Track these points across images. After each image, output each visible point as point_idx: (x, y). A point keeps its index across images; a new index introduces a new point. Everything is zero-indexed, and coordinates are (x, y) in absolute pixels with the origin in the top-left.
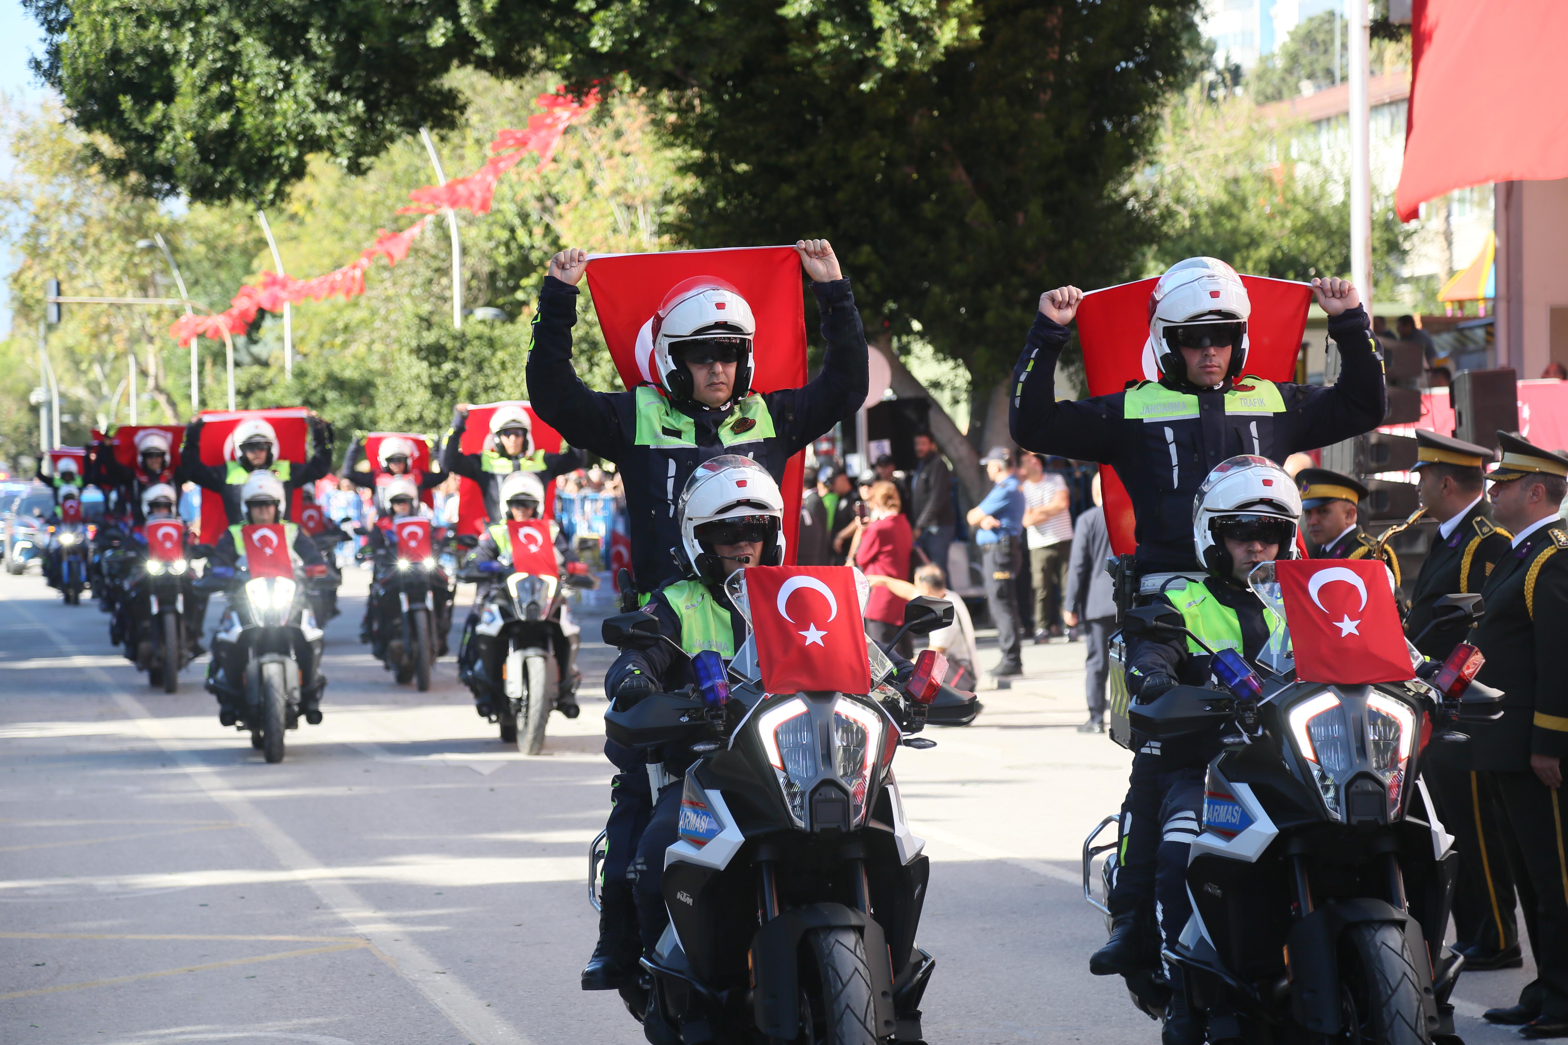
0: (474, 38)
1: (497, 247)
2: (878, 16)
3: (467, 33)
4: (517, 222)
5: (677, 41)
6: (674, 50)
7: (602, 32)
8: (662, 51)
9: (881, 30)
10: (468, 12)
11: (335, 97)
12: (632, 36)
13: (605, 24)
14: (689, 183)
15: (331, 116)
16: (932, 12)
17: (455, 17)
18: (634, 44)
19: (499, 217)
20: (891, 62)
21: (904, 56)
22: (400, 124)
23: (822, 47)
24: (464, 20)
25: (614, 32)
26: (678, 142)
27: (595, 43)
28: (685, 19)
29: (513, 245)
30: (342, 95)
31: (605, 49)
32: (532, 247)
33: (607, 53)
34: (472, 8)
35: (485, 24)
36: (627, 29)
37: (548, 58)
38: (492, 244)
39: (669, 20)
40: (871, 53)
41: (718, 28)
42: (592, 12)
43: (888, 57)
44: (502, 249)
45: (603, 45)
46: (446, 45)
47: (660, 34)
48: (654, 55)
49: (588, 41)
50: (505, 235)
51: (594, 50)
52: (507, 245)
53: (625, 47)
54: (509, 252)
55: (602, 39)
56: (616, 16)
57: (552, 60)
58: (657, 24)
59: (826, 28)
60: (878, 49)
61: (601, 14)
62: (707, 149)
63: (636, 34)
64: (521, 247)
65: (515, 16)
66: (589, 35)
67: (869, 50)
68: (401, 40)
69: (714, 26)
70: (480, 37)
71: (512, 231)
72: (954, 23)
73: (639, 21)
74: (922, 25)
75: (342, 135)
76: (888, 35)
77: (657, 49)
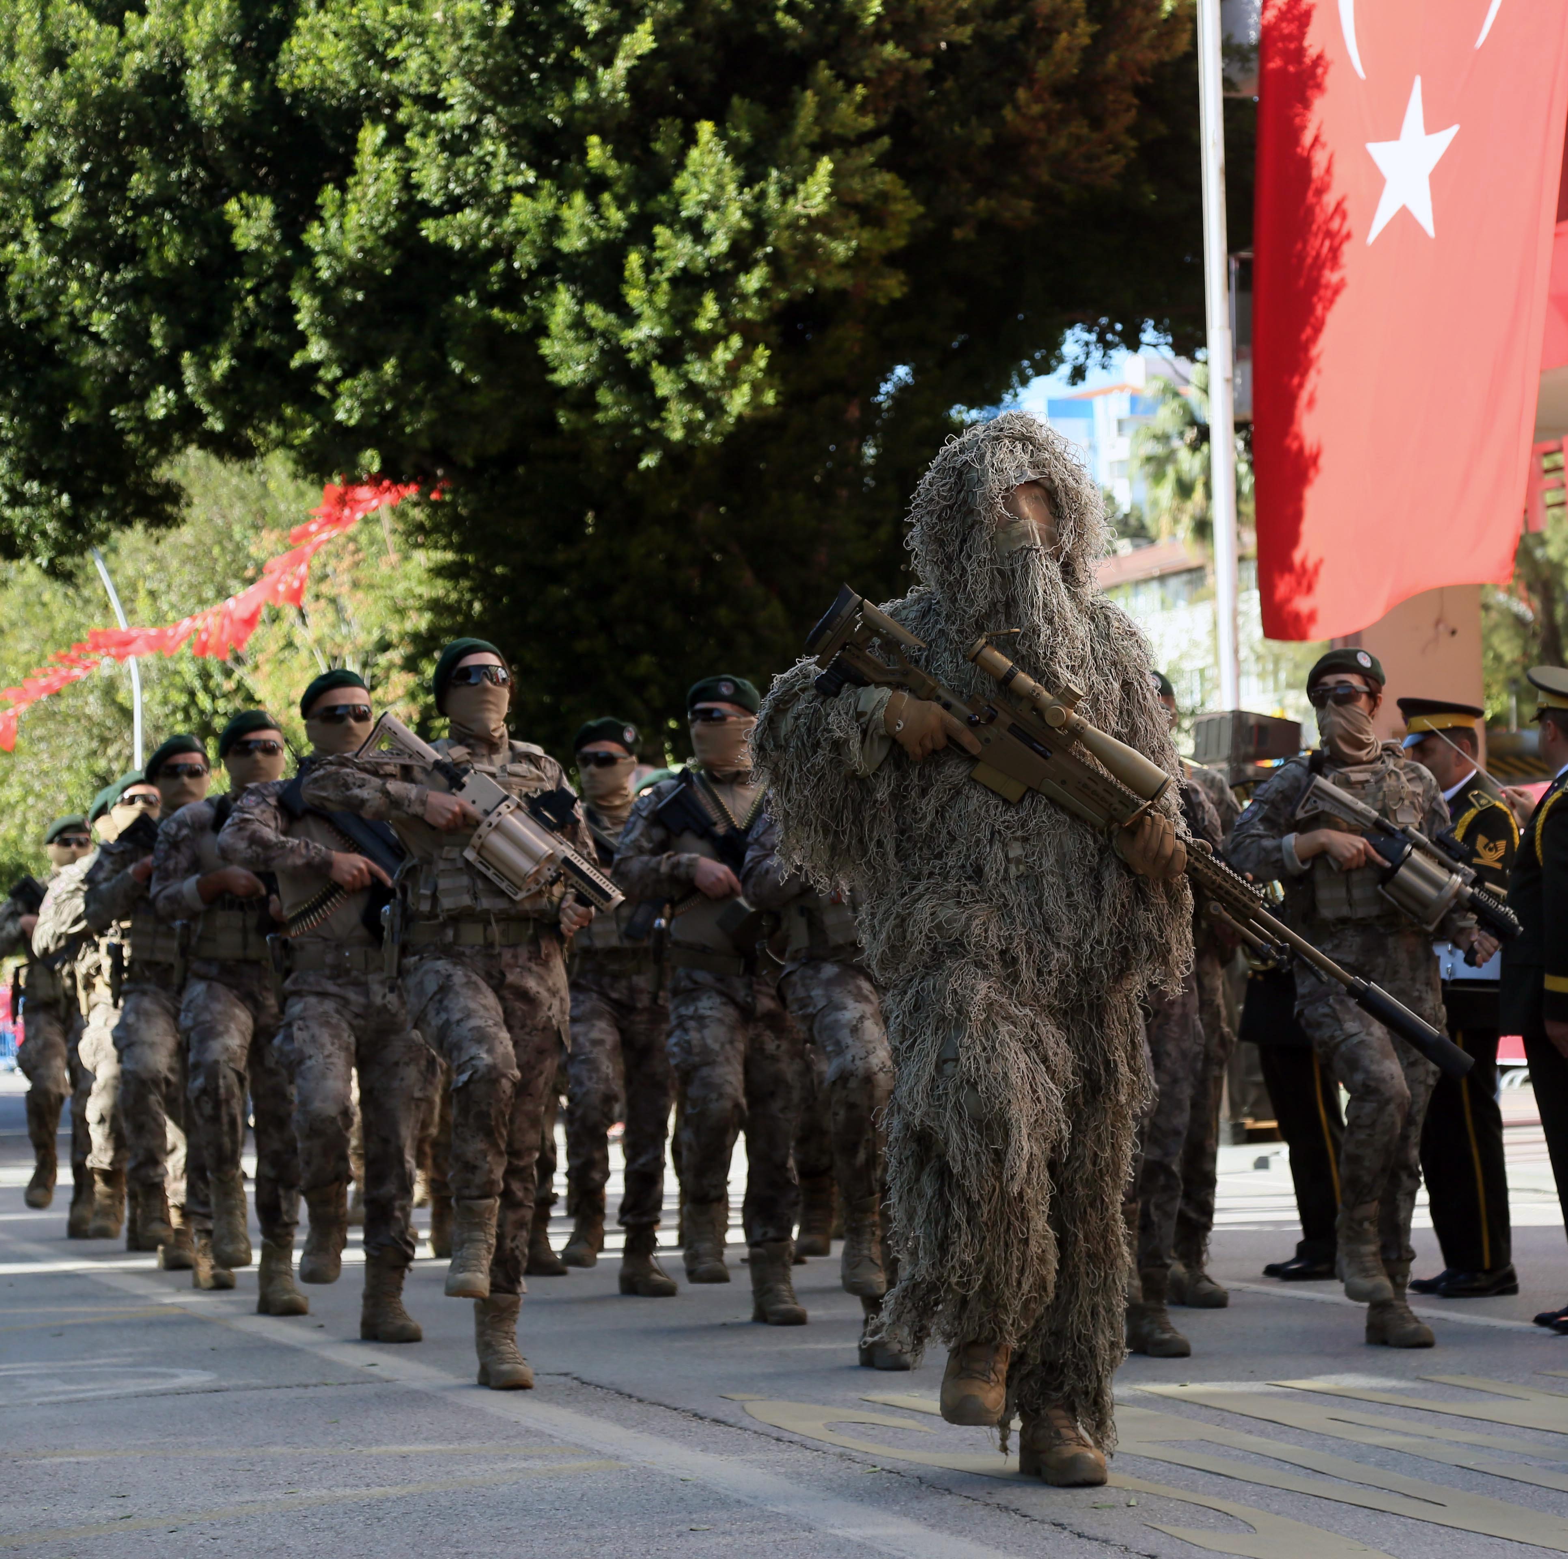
0: (200, 410)
1: (174, 713)
2: (660, 383)
3: (192, 404)
4: (197, 684)
5: (434, 415)
6: (431, 425)
7: (348, 403)
8: (418, 426)
9: (665, 400)
10: (193, 379)
11: (33, 487)
12: (383, 408)
13: (353, 394)
14: (439, 589)
15: (27, 510)
16: (722, 380)
17: (178, 386)
18: (386, 417)
19: (178, 680)
20: (677, 434)
21: (691, 427)
22: (108, 519)
23: (600, 417)
24: (189, 390)
25: (363, 404)
26: (429, 542)
27: (341, 416)
28: (444, 391)
29: (193, 712)
30: (41, 485)
31: (352, 422)
32: (216, 712)
33: (354, 427)
34: (198, 375)
35: (214, 394)
36: (378, 400)
37: (285, 433)
38: (167, 709)
39: (426, 390)
40: (655, 425)
41: (482, 401)
42: (337, 381)
43: (674, 430)
44: (180, 716)
45: (350, 418)
46: (168, 417)
47: (416, 406)
48: (408, 430)
49: (333, 413)
50: (183, 699)
51: (340, 423)
52: (186, 710)
53: (375, 421)
54: (187, 718)
55: (350, 411)
56: (366, 385)
57: (292, 435)
58: (411, 397)
59: (604, 396)
60: (663, 420)
61: (348, 383)
62: (460, 549)
63: (388, 406)
64: (202, 712)
65: (247, 386)
66: (334, 406)
67: (653, 420)
68: (113, 412)
69: (477, 399)
70: (206, 408)
71: (192, 694)
72: (746, 388)
73: (393, 392)
74: (710, 394)
75: (44, 534)
76: (673, 405)
77: (410, 423)
